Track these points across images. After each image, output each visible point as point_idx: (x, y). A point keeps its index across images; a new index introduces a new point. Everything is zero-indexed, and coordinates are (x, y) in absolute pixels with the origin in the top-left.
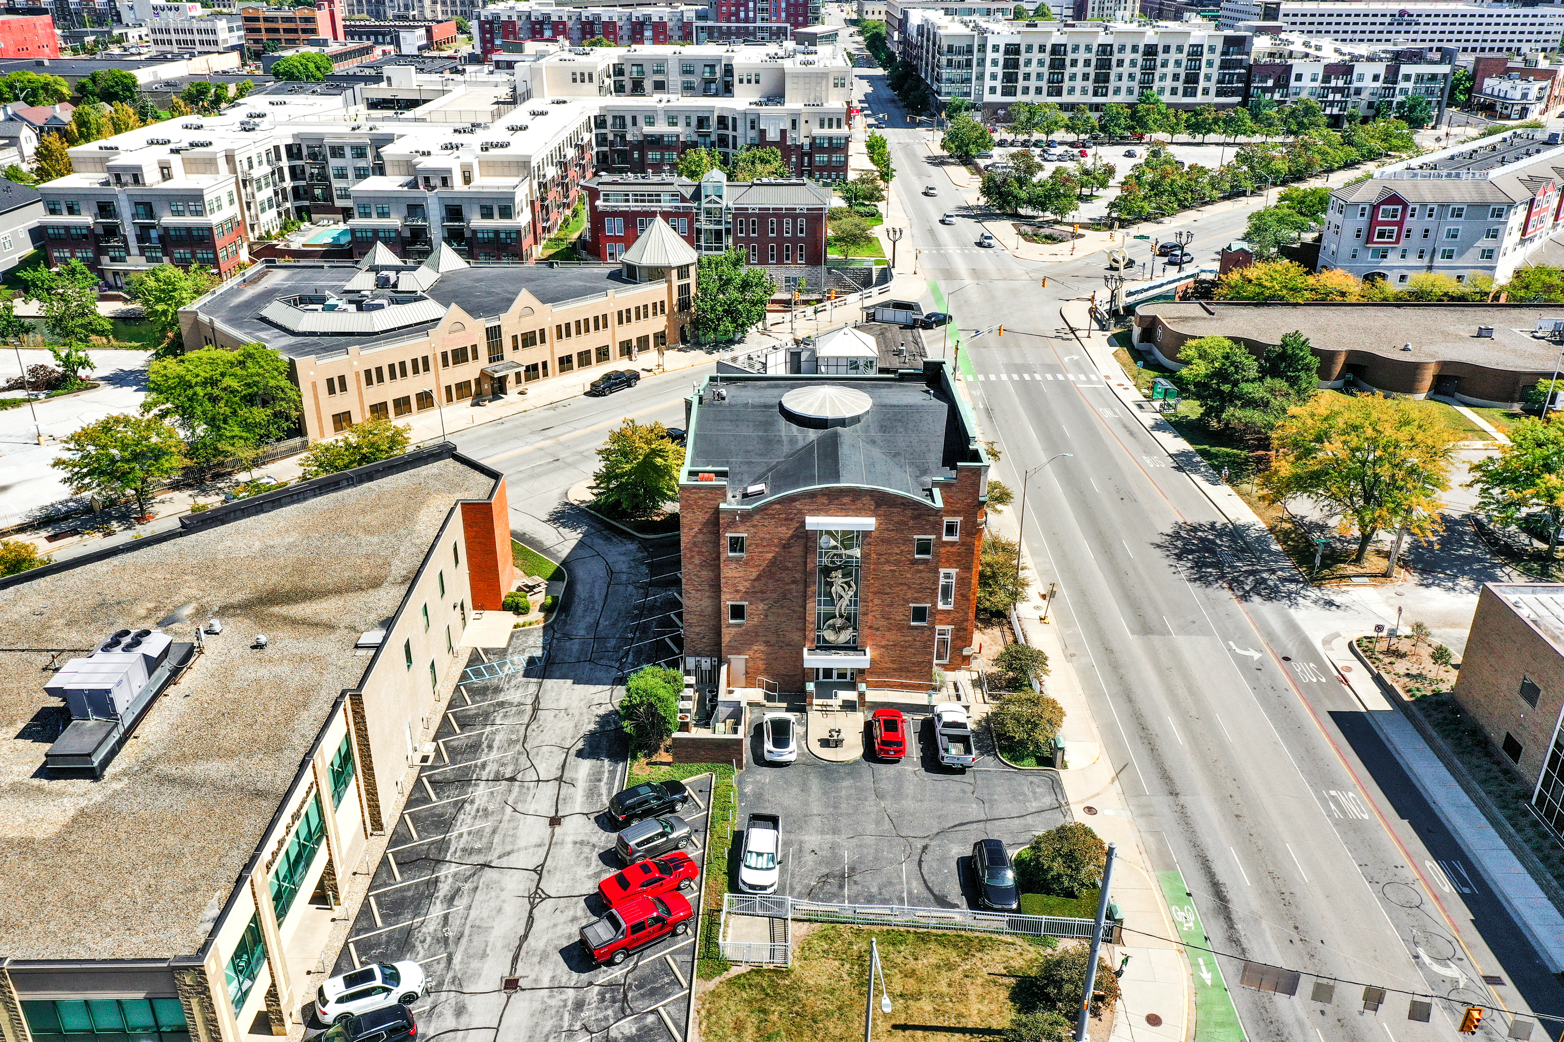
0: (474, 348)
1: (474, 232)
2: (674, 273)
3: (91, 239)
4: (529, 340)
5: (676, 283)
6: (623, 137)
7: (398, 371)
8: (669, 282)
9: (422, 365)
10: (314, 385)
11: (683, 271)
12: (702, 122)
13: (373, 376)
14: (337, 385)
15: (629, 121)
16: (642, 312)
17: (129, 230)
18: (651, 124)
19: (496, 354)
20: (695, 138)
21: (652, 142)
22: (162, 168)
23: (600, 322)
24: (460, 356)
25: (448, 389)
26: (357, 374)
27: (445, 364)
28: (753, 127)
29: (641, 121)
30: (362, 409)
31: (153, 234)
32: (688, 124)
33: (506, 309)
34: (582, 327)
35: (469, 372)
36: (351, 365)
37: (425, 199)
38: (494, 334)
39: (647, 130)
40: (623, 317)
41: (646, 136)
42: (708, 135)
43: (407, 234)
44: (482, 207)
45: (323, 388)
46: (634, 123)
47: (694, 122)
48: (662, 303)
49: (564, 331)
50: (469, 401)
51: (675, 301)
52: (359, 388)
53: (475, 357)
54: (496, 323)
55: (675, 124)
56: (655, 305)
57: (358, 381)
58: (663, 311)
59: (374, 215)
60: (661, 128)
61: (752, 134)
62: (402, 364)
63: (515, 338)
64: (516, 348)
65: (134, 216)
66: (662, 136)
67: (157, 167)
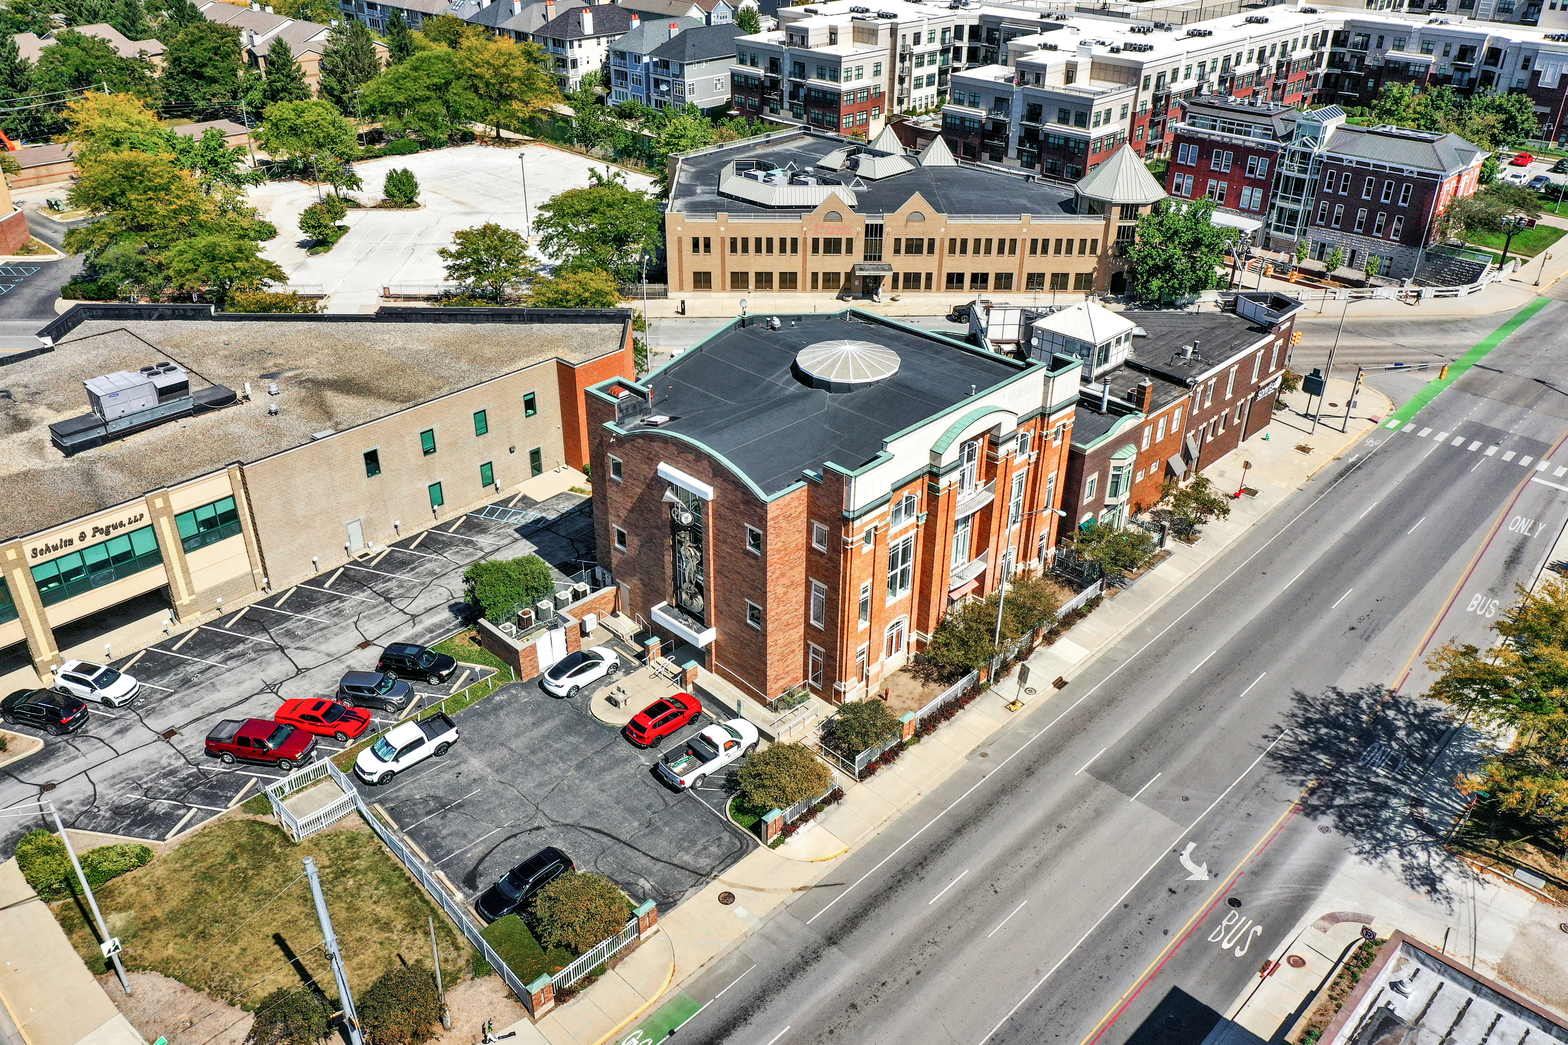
0: (850, 241)
1: (1047, 135)
2: (1116, 211)
3: (760, 90)
4: (914, 247)
5: (1116, 222)
6: (1361, 59)
7: (764, 245)
8: (1108, 220)
9: (790, 246)
10: (680, 240)
11: (1129, 210)
12: (1466, 52)
13: (738, 245)
14: (701, 245)
15: (1374, 41)
16: (1064, 246)
17: (786, 87)
18: (1400, 48)
19: (873, 253)
20: (1450, 71)
21: (1395, 70)
22: (831, 34)
23: (1007, 246)
24: (832, 246)
25: (815, 275)
26: (723, 240)
27: (815, 250)
28: (1525, 67)
29: (1388, 43)
30: (723, 273)
31: (802, 93)
32: (1446, 54)
33: (892, 208)
34: (982, 246)
35: (840, 264)
36: (718, 230)
37: (1012, 93)
38: (874, 232)
39: (1392, 54)
40: (1038, 246)
41: (1388, 62)
42: (1468, 69)
43: (989, 127)
44: (1060, 110)
45: (688, 246)
46: (1379, 46)
47: (1454, 51)
48: (1095, 242)
49: (958, 246)
50: (835, 294)
51: (1110, 243)
52: (723, 252)
53: (849, 250)
54: (879, 222)
55: (1429, 51)
56: (1083, 242)
57: (723, 246)
58: (1093, 250)
59: (966, 103)
60: (1411, 54)
61: (1524, 75)
62: (770, 241)
63: (898, 241)
64: (897, 251)
65: (791, 74)
66: (1408, 64)
67: (827, 31)
